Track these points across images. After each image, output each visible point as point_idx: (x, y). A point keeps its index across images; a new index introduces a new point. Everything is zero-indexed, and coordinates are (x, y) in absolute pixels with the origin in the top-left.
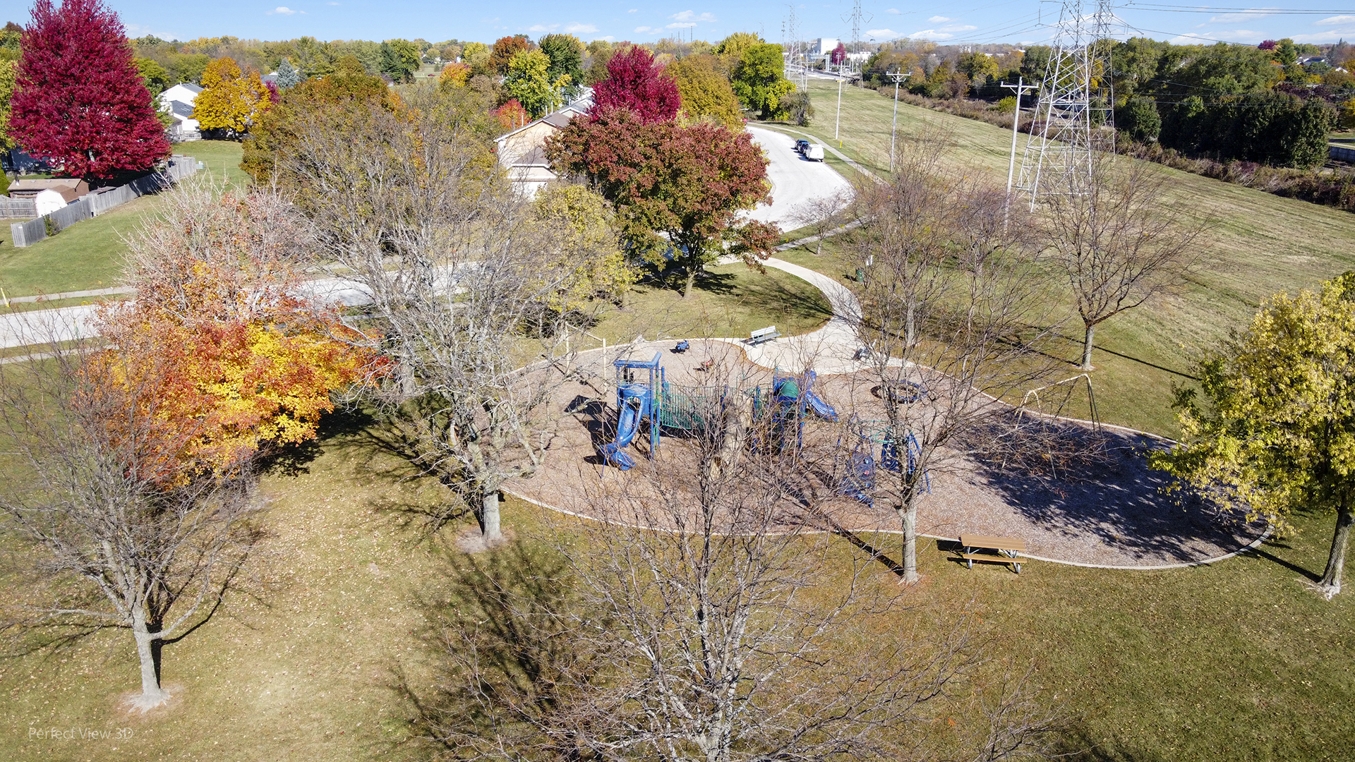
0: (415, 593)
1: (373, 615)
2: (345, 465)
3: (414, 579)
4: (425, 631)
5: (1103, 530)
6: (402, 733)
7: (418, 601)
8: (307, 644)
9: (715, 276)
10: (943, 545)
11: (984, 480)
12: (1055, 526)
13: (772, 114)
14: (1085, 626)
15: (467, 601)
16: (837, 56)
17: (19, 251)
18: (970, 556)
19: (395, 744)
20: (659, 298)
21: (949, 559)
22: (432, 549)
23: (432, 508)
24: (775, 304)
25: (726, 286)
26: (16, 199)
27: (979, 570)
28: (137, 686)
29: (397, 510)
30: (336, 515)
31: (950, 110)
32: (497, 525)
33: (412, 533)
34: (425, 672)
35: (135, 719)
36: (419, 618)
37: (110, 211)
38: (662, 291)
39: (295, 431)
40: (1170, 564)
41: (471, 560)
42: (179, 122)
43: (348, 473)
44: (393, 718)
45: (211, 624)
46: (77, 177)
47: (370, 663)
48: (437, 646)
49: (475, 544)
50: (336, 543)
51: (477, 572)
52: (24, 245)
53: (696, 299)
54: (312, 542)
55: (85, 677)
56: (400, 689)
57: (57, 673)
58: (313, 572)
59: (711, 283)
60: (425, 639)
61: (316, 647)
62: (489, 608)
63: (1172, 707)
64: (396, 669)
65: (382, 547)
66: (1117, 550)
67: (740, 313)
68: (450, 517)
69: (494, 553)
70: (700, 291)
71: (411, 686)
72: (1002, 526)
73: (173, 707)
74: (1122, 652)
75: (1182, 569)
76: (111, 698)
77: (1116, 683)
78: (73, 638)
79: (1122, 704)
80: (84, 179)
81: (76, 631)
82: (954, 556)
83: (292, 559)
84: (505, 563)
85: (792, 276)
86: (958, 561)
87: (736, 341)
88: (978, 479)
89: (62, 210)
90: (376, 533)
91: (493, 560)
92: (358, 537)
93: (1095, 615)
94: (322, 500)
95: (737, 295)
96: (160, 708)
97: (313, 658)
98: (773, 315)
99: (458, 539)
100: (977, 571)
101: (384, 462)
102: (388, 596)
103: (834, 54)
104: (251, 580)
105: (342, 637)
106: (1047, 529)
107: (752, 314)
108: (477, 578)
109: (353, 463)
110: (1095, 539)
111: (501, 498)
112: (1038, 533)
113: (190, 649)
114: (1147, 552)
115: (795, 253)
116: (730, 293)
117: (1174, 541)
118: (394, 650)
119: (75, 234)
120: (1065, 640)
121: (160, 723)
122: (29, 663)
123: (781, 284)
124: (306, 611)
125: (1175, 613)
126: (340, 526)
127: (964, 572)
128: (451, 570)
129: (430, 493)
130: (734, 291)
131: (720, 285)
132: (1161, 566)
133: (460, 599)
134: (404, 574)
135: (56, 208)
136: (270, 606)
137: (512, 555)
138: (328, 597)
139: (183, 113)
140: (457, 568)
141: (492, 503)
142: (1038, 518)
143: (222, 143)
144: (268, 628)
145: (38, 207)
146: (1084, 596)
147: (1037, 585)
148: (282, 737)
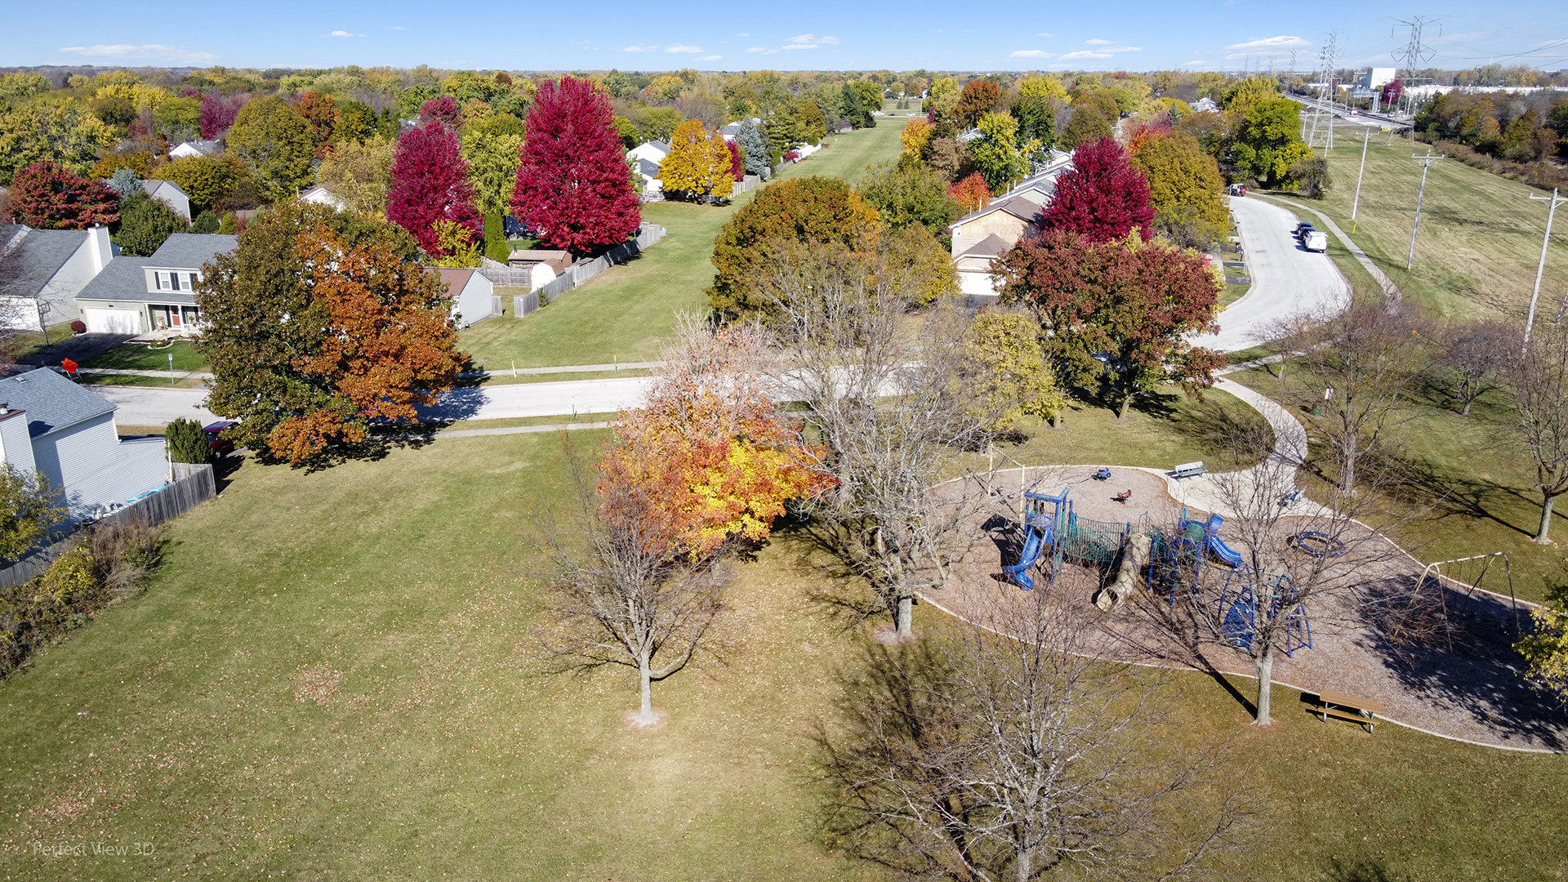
0: (838, 671)
1: (805, 683)
2: (788, 557)
3: (837, 658)
4: (843, 701)
5: (1479, 708)
6: (821, 773)
7: (839, 678)
8: (754, 697)
9: (1156, 396)
10: (1306, 698)
11: (1373, 644)
12: (1428, 697)
13: (1279, 183)
14: (1418, 787)
15: (878, 683)
16: (1390, 96)
17: (519, 321)
18: (1326, 711)
19: (815, 779)
20: (1094, 418)
21: (1307, 711)
22: (855, 638)
23: (857, 603)
24: (1212, 435)
25: (1167, 409)
26: (515, 269)
27: (1332, 725)
28: (637, 706)
29: (829, 601)
30: (780, 598)
31: (1524, 178)
32: (909, 625)
33: (840, 622)
34: (841, 733)
35: (636, 731)
36: (840, 691)
37: (589, 281)
38: (1099, 410)
39: (755, 528)
40: (1536, 748)
41: (884, 651)
42: (646, 182)
43: (790, 564)
44: (815, 761)
45: (685, 671)
46: (562, 249)
47: (801, 719)
48: (852, 713)
49: (889, 638)
50: (779, 621)
51: (889, 661)
52: (522, 316)
53: (1132, 422)
54: (760, 618)
55: (600, 695)
56: (821, 741)
57: (581, 689)
58: (761, 643)
59: (1151, 404)
60: (842, 708)
61: (761, 700)
62: (895, 692)
63: (1475, 865)
64: (820, 728)
65: (815, 630)
66: (1486, 728)
67: (1172, 442)
68: (872, 613)
69: (904, 648)
70: (1136, 413)
71: (830, 741)
72: (1374, 689)
73: (661, 727)
74: (1446, 815)
75: (1546, 755)
76: (619, 712)
77: (1429, 838)
78: (590, 666)
79: (1426, 855)
80: (569, 251)
81: (591, 662)
82: (1313, 708)
83: (744, 629)
84: (912, 657)
85: (1241, 402)
86: (1316, 713)
87: (1161, 473)
88: (1366, 642)
89: (552, 283)
90: (811, 618)
91: (902, 653)
92: (796, 620)
93: (1432, 780)
94: (769, 584)
95: (1174, 421)
96: (652, 726)
97: (759, 709)
98: (1208, 447)
99: (876, 631)
100: (1331, 725)
101: (820, 558)
102: (817, 670)
103: (1387, 89)
104: (714, 642)
105: (781, 696)
106: (1418, 697)
107: (1185, 443)
108: (887, 665)
109: (794, 557)
110: (1466, 714)
111: (914, 602)
112: (1410, 701)
113: (670, 688)
114: (1516, 732)
115: (1254, 373)
116: (1168, 417)
117: (1552, 728)
118: (819, 712)
119: (561, 304)
120: (1394, 796)
121: (653, 737)
122: (563, 679)
123: (1226, 411)
124: (754, 672)
125: (1517, 792)
126: (782, 608)
127: (1317, 724)
128: (867, 657)
129: (856, 589)
130: (1173, 415)
131: (1159, 407)
132: (1526, 749)
133: (873, 681)
134: (831, 654)
135: (547, 282)
136: (727, 664)
137: (918, 651)
138: (771, 664)
139: (649, 173)
140: (872, 655)
141: (906, 606)
142: (1413, 685)
143: (682, 205)
144: (726, 681)
145: (533, 278)
146: (1428, 762)
147: (1387, 747)
148: (736, 761)
